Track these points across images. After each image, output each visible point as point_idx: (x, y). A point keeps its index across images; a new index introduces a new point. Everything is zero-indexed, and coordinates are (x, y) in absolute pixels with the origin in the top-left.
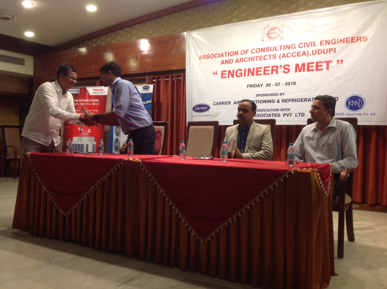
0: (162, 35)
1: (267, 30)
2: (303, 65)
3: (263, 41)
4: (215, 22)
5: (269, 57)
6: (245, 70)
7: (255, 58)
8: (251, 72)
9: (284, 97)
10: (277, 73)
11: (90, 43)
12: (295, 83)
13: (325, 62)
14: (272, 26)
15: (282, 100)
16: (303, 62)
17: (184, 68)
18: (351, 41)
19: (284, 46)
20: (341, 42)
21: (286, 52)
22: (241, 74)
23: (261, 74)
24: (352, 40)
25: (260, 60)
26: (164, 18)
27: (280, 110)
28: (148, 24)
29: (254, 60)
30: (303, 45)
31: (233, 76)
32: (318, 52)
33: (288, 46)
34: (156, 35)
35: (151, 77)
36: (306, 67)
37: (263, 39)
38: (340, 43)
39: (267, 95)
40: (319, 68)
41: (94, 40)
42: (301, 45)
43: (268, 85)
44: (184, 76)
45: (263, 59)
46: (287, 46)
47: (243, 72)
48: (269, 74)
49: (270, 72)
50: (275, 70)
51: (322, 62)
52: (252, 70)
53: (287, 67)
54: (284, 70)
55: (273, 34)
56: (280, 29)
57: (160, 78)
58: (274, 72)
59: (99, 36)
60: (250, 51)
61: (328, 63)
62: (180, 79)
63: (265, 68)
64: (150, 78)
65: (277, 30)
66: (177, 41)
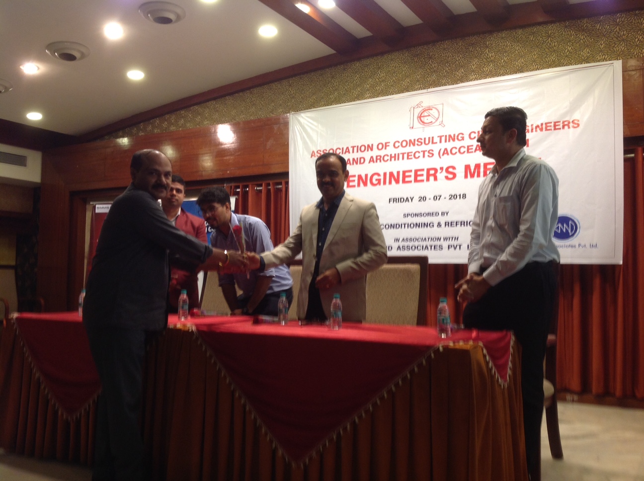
0: (252, 118)
1: (418, 111)
2: (478, 166)
3: (412, 128)
4: (335, 98)
5: (422, 154)
6: (385, 174)
7: (401, 156)
8: (394, 178)
9: (448, 218)
10: (436, 179)
11: (134, 130)
12: (464, 196)
14: (425, 104)
15: (446, 223)
16: (478, 162)
17: (287, 171)
18: (553, 129)
19: (446, 136)
20: (538, 129)
21: (449, 145)
22: (379, 181)
23: (410, 182)
24: (555, 126)
25: (408, 158)
26: (255, 90)
27: (442, 239)
28: (229, 100)
29: (398, 159)
31: (365, 184)
33: (453, 136)
34: (242, 118)
35: (233, 184)
36: (482, 170)
37: (412, 126)
38: (536, 131)
39: (420, 215)
41: (142, 126)
42: (473, 135)
43: (423, 199)
44: (287, 183)
45: (413, 157)
46: (450, 136)
47: (382, 178)
48: (422, 181)
49: (424, 178)
50: (432, 175)
52: (396, 175)
53: (451, 170)
54: (446, 174)
55: (427, 118)
56: (438, 109)
57: (247, 186)
58: (432, 178)
59: (149, 119)
60: (391, 144)
62: (280, 188)
63: (416, 171)
64: (231, 187)
65: (434, 110)
66: (276, 128)
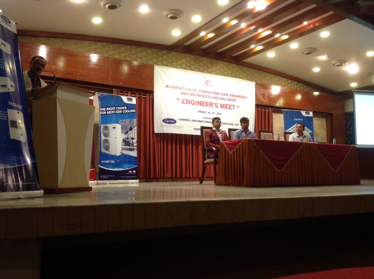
1: (205, 81)
2: (224, 105)
5: (207, 97)
7: (201, 96)
12: (221, 114)
13: (233, 105)
14: (208, 79)
16: (224, 103)
19: (214, 92)
20: (238, 97)
21: (216, 96)
23: (205, 106)
24: (242, 97)
30: (223, 94)
31: (189, 104)
32: (229, 100)
37: (204, 85)
39: (209, 118)
40: (230, 108)
42: (222, 94)
43: (209, 113)
45: (205, 97)
46: (216, 92)
47: (195, 102)
49: (209, 105)
50: (211, 105)
51: (231, 105)
52: (200, 102)
53: (216, 104)
54: (215, 106)
55: (208, 84)
56: (211, 82)
58: (211, 106)
60: (197, 90)
61: (234, 106)
63: (206, 102)
